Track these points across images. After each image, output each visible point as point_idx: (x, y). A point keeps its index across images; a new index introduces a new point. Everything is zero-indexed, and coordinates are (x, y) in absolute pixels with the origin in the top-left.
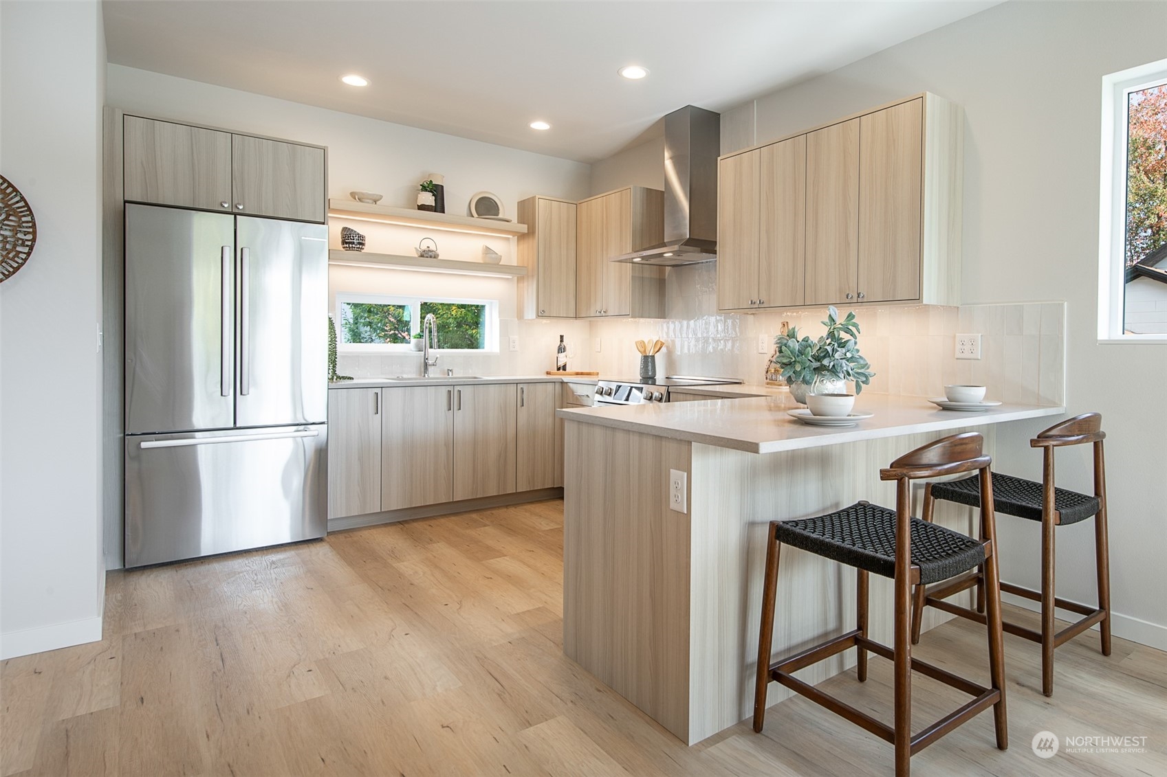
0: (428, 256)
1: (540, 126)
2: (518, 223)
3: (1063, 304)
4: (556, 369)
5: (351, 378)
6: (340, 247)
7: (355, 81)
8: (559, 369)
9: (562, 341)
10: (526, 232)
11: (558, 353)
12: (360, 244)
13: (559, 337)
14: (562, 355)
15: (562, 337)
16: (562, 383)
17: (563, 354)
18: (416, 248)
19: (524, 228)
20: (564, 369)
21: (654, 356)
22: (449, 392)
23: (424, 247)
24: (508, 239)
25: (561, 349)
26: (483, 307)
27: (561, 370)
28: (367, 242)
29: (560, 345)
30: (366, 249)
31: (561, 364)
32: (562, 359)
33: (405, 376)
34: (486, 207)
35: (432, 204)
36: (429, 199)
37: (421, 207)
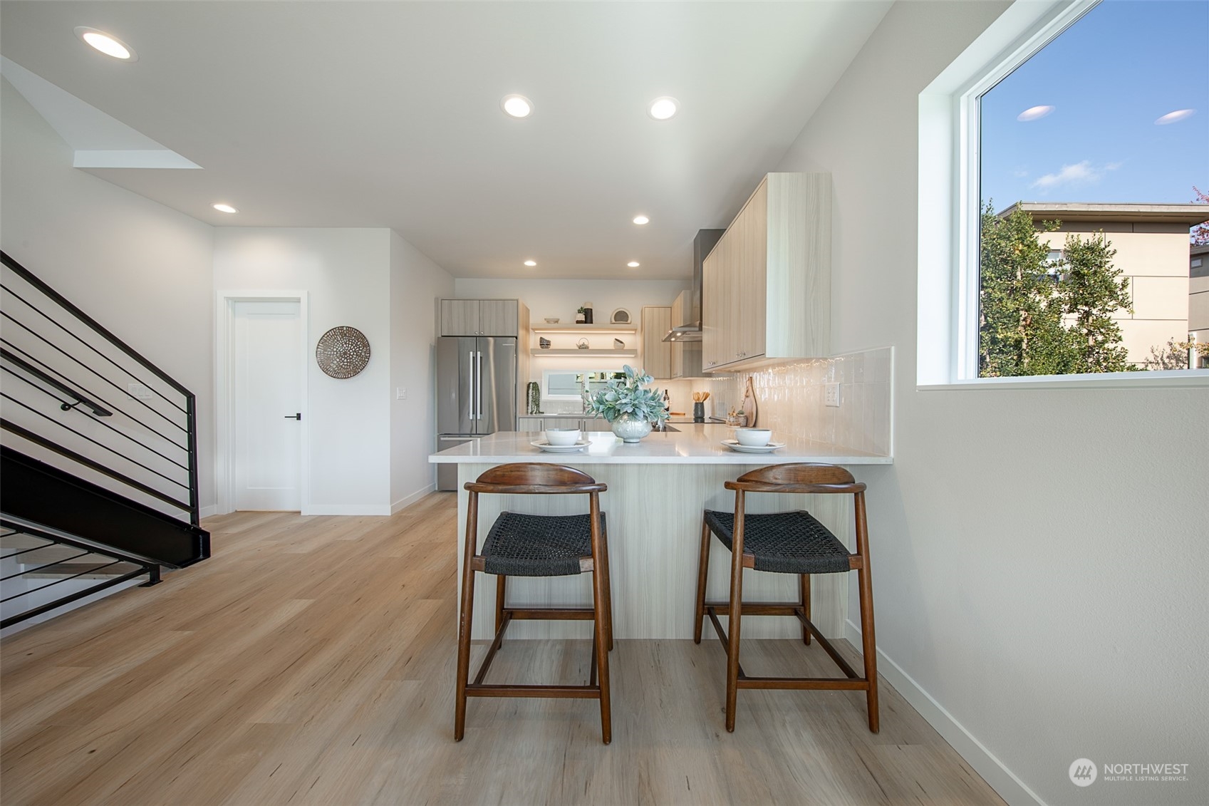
0: (583, 348)
1: (633, 264)
3: (890, 349)
5: (543, 413)
6: (539, 347)
7: (530, 263)
9: (666, 393)
11: (664, 400)
12: (549, 345)
15: (666, 391)
17: (667, 401)
18: (577, 344)
20: (668, 410)
21: (703, 403)
23: (581, 343)
28: (551, 344)
30: (552, 347)
33: (576, 413)
34: (621, 317)
35: (584, 319)
36: (582, 317)
37: (578, 322)
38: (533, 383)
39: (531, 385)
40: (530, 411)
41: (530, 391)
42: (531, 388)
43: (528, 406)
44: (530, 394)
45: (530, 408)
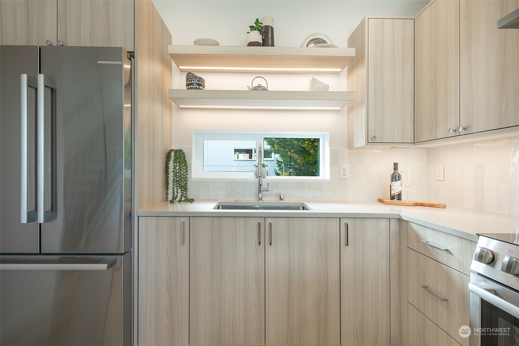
2: (348, 47)
4: (389, 197)
8: (392, 198)
9: (396, 169)
10: (355, 56)
11: (392, 181)
12: (199, 85)
13: (393, 165)
14: (396, 184)
15: (396, 165)
16: (400, 220)
17: (398, 183)
18: (248, 86)
19: (352, 52)
20: (399, 198)
22: (259, 224)
23: (255, 84)
24: (337, 73)
25: (395, 177)
26: (317, 140)
27: (396, 200)
28: (207, 84)
29: (394, 173)
31: (395, 192)
32: (397, 187)
35: (261, 41)
36: (257, 37)
37: (251, 44)
38: (176, 152)
39: (173, 153)
40: (170, 197)
41: (171, 165)
42: (172, 158)
43: (167, 188)
44: (171, 169)
45: (170, 191)
